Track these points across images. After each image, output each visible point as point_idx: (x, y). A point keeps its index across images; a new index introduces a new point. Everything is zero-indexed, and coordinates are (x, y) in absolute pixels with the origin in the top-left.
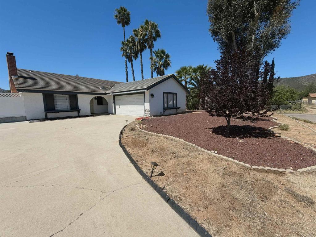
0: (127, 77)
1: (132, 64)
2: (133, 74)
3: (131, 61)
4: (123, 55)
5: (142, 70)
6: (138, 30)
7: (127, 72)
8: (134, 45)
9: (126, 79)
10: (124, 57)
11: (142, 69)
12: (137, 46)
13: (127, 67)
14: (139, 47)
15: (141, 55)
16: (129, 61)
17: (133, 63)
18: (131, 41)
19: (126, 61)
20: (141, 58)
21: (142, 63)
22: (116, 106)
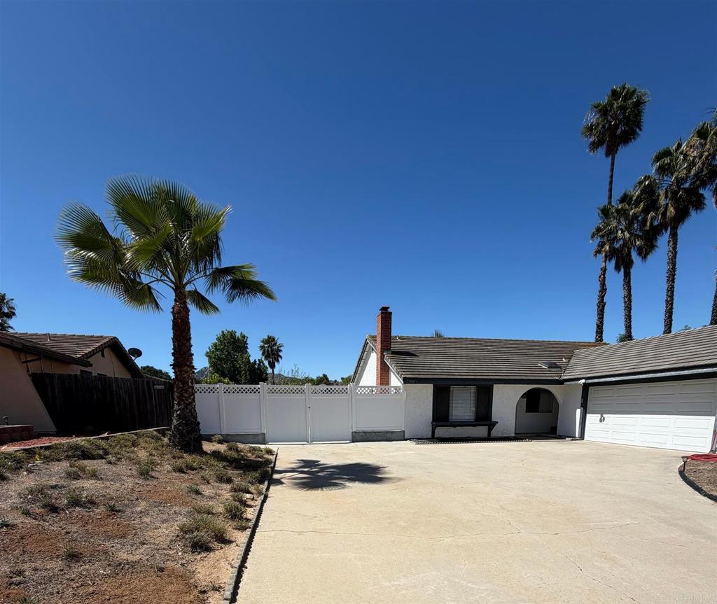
0: (602, 323)
1: (627, 275)
2: (628, 308)
3: (624, 264)
4: (598, 252)
5: (671, 290)
6: (679, 146)
7: (603, 307)
8: (652, 205)
9: (595, 327)
10: (601, 256)
11: (673, 287)
12: (662, 210)
13: (603, 289)
14: (671, 210)
15: (674, 236)
16: (617, 268)
17: (633, 271)
18: (638, 197)
19: (604, 270)
20: (675, 248)
21: (674, 264)
22: (588, 416)
